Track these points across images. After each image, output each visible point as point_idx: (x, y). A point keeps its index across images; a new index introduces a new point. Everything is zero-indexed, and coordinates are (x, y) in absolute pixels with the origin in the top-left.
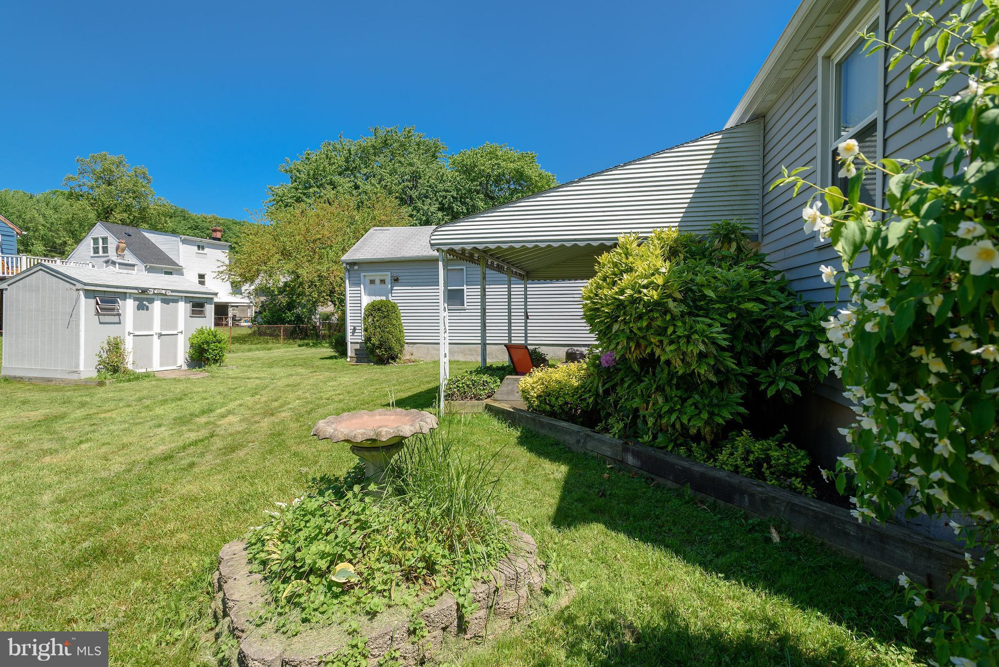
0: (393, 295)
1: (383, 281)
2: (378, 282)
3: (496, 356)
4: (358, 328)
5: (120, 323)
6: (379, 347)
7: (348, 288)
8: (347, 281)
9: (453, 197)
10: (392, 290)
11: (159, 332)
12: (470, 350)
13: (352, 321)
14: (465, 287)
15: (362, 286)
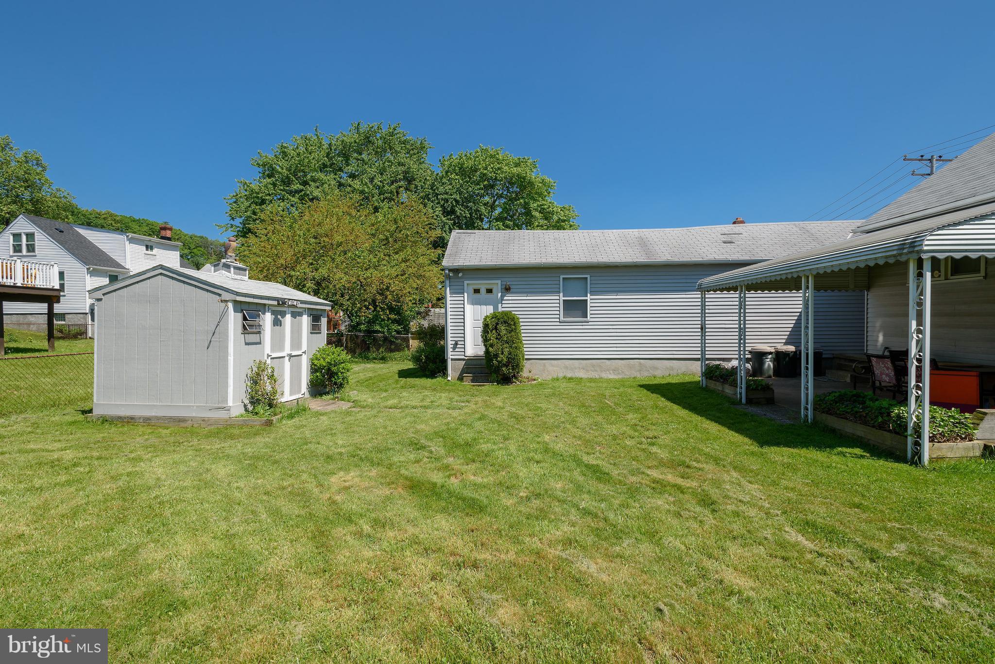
0: (504, 306)
1: (489, 291)
2: (483, 291)
3: (623, 372)
4: (459, 343)
5: (260, 343)
6: (506, 366)
7: (449, 298)
8: (448, 289)
9: (455, 200)
10: (502, 300)
11: (289, 352)
12: (593, 366)
13: (452, 335)
14: (589, 297)
15: (466, 294)
